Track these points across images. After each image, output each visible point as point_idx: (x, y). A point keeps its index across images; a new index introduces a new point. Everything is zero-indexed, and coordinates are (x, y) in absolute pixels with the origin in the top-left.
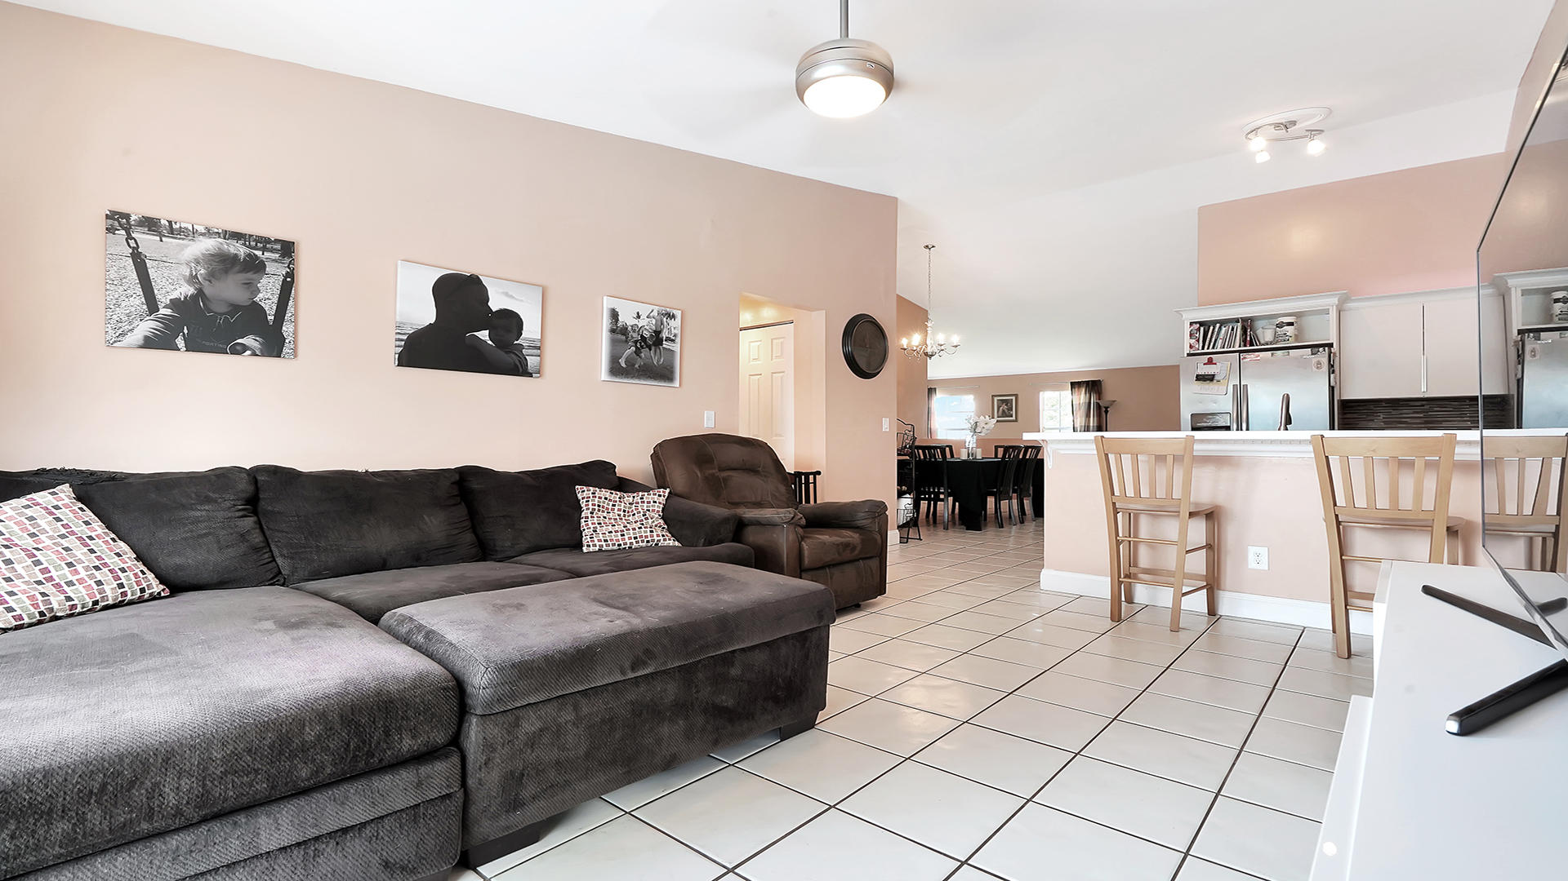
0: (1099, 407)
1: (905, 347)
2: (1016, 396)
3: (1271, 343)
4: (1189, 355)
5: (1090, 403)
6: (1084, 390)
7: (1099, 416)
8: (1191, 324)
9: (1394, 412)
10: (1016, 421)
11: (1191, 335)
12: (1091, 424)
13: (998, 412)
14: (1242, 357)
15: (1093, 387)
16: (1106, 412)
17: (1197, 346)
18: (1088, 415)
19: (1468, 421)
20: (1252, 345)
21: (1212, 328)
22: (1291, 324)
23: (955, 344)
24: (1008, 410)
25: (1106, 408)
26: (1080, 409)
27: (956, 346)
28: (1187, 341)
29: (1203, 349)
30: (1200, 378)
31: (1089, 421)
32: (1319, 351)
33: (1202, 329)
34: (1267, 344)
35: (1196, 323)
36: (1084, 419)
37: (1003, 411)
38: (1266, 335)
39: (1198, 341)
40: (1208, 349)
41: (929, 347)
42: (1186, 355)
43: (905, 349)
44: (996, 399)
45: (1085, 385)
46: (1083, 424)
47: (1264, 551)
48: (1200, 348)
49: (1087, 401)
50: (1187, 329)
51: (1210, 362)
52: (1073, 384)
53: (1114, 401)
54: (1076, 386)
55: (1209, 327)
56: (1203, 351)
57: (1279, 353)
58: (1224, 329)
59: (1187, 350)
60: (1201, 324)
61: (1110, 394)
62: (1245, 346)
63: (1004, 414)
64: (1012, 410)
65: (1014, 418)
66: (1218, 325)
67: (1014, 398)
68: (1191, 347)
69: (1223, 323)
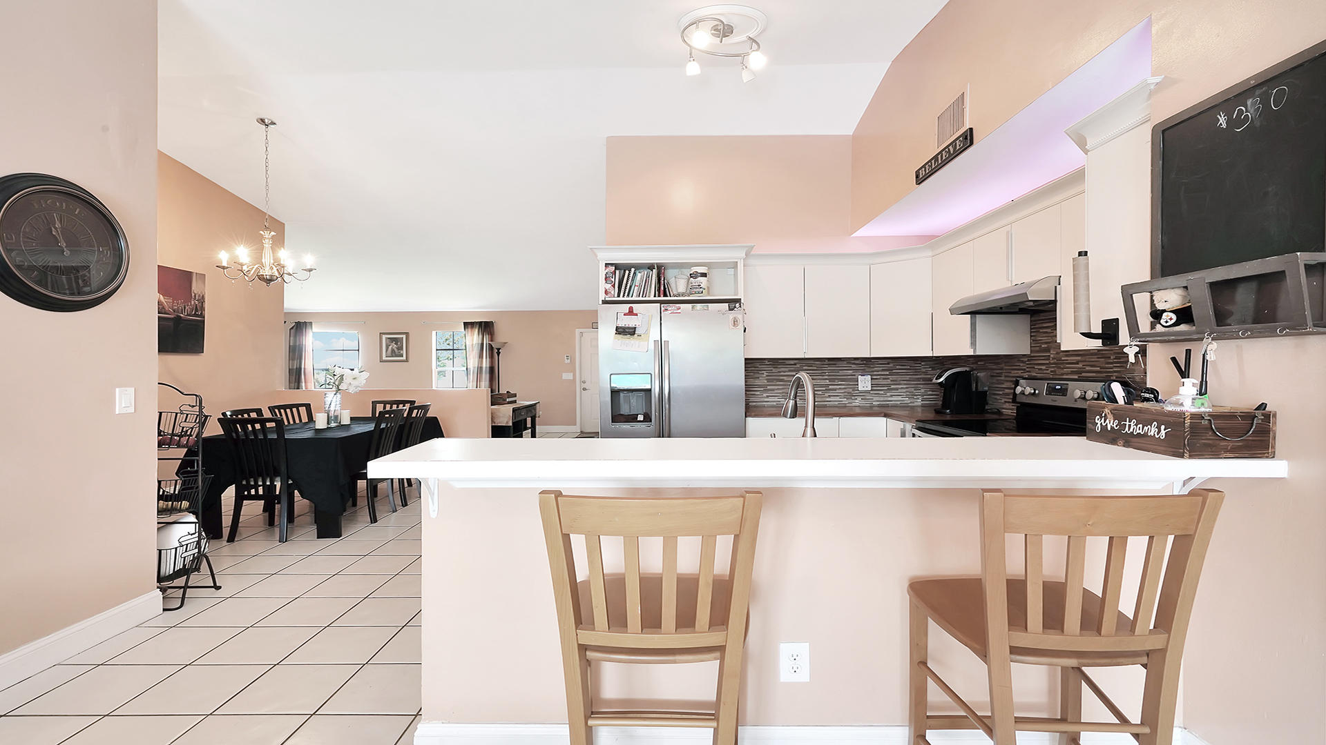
0: (491, 348)
1: (225, 264)
2: (407, 334)
3: (683, 295)
4: (605, 302)
5: (482, 344)
6: (477, 330)
7: (492, 357)
8: (607, 265)
9: (774, 370)
10: (407, 361)
11: (606, 279)
12: (484, 366)
13: (387, 350)
14: (663, 309)
15: (486, 327)
16: (498, 353)
17: (613, 292)
18: (481, 356)
19: (826, 379)
20: (665, 295)
21: (627, 272)
22: (704, 275)
23: (309, 267)
24: (398, 349)
25: (499, 349)
26: (473, 350)
27: (310, 270)
28: (603, 285)
29: (619, 296)
30: (621, 331)
31: (482, 361)
32: (735, 307)
33: (617, 272)
34: (679, 296)
35: (612, 264)
36: (477, 360)
37: (393, 350)
38: (679, 285)
39: (614, 286)
40: (623, 296)
41: (267, 269)
42: (601, 302)
43: (224, 268)
44: (384, 337)
45: (478, 326)
46: (476, 366)
47: (803, 649)
48: (616, 295)
49: (480, 342)
50: (602, 272)
51: (631, 312)
52: (466, 324)
53: (505, 343)
54: (470, 326)
55: (625, 271)
56: (618, 299)
57: (699, 306)
58: (639, 276)
59: (602, 297)
60: (617, 266)
61: (502, 335)
62: (659, 296)
63: (393, 354)
64: (402, 349)
65: (404, 358)
66: (633, 270)
67: (404, 336)
68: (606, 292)
69: (638, 267)
